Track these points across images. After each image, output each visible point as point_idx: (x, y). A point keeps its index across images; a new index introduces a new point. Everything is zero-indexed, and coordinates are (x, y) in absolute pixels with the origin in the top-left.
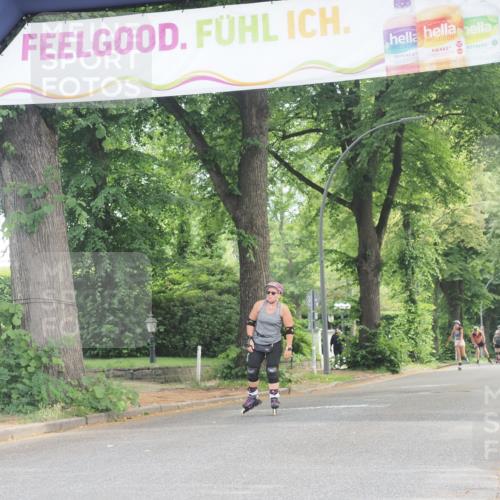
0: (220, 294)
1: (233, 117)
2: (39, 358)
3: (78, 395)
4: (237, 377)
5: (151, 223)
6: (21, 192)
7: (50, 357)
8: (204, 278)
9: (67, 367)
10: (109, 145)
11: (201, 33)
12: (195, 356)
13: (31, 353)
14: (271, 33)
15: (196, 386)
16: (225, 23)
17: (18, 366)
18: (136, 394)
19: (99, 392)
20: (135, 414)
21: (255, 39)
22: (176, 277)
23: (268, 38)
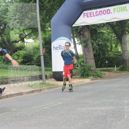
0: (118, 56)
1: (120, 25)
2: (88, 68)
3: (95, 74)
4: (122, 70)
5: (106, 44)
6: (84, 40)
7: (90, 68)
8: (116, 53)
9: (93, 70)
10: (98, 31)
11: (114, 10)
12: (115, 67)
13: (87, 67)
14: (127, 9)
15: (115, 72)
16: (118, 8)
17: (85, 70)
18: (105, 74)
19: (99, 74)
20: (105, 77)
21: (124, 11)
22: (111, 53)
23: (126, 10)
